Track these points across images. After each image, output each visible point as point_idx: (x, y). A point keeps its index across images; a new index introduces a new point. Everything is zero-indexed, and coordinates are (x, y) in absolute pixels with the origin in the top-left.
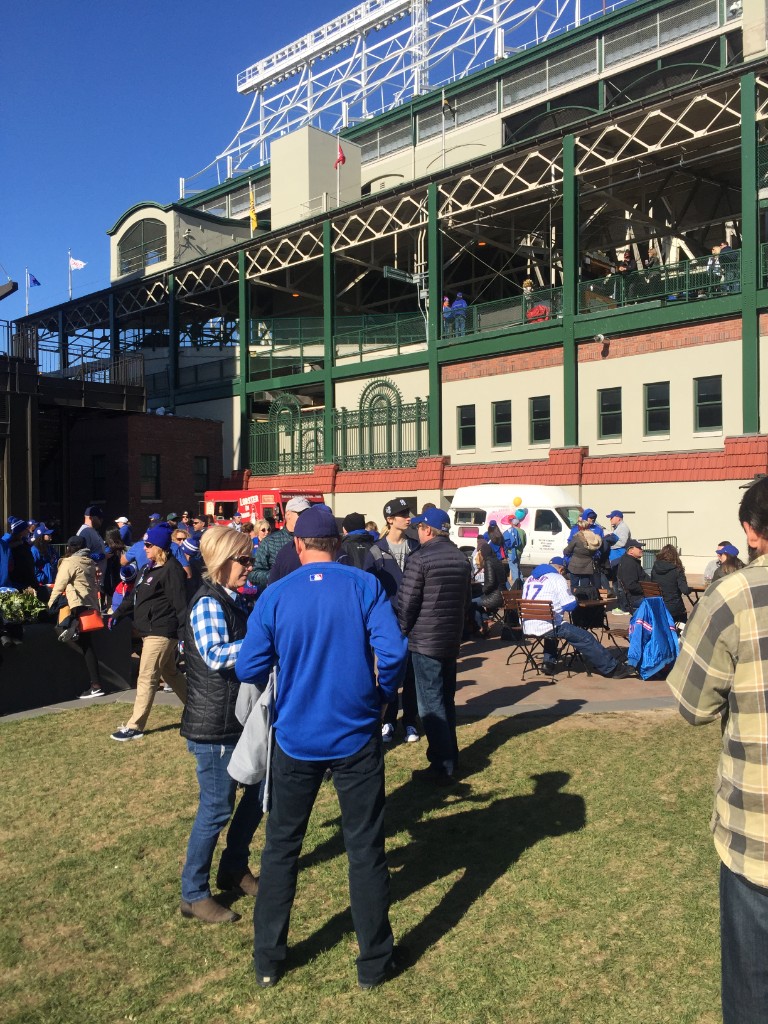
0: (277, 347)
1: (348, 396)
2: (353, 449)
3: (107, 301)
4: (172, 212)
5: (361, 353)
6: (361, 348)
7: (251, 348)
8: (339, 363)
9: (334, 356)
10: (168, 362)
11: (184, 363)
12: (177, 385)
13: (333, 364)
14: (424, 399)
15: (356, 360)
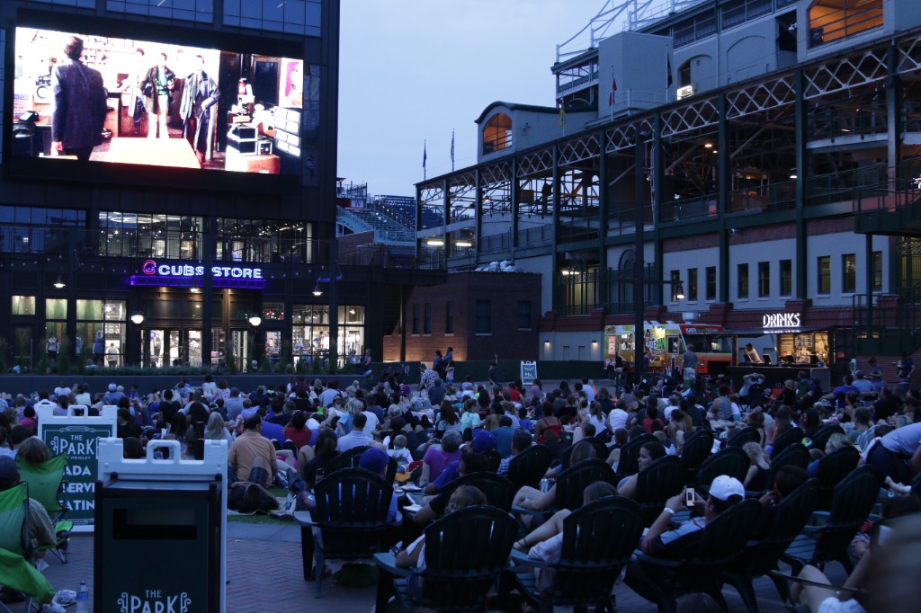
0: (575, 219)
1: (614, 259)
2: (615, 299)
3: (474, 174)
4: (516, 111)
5: (621, 228)
6: (621, 225)
7: (561, 219)
8: (610, 234)
9: (606, 229)
10: (511, 225)
11: (522, 227)
12: (516, 244)
13: (605, 234)
14: (652, 265)
15: (616, 233)
